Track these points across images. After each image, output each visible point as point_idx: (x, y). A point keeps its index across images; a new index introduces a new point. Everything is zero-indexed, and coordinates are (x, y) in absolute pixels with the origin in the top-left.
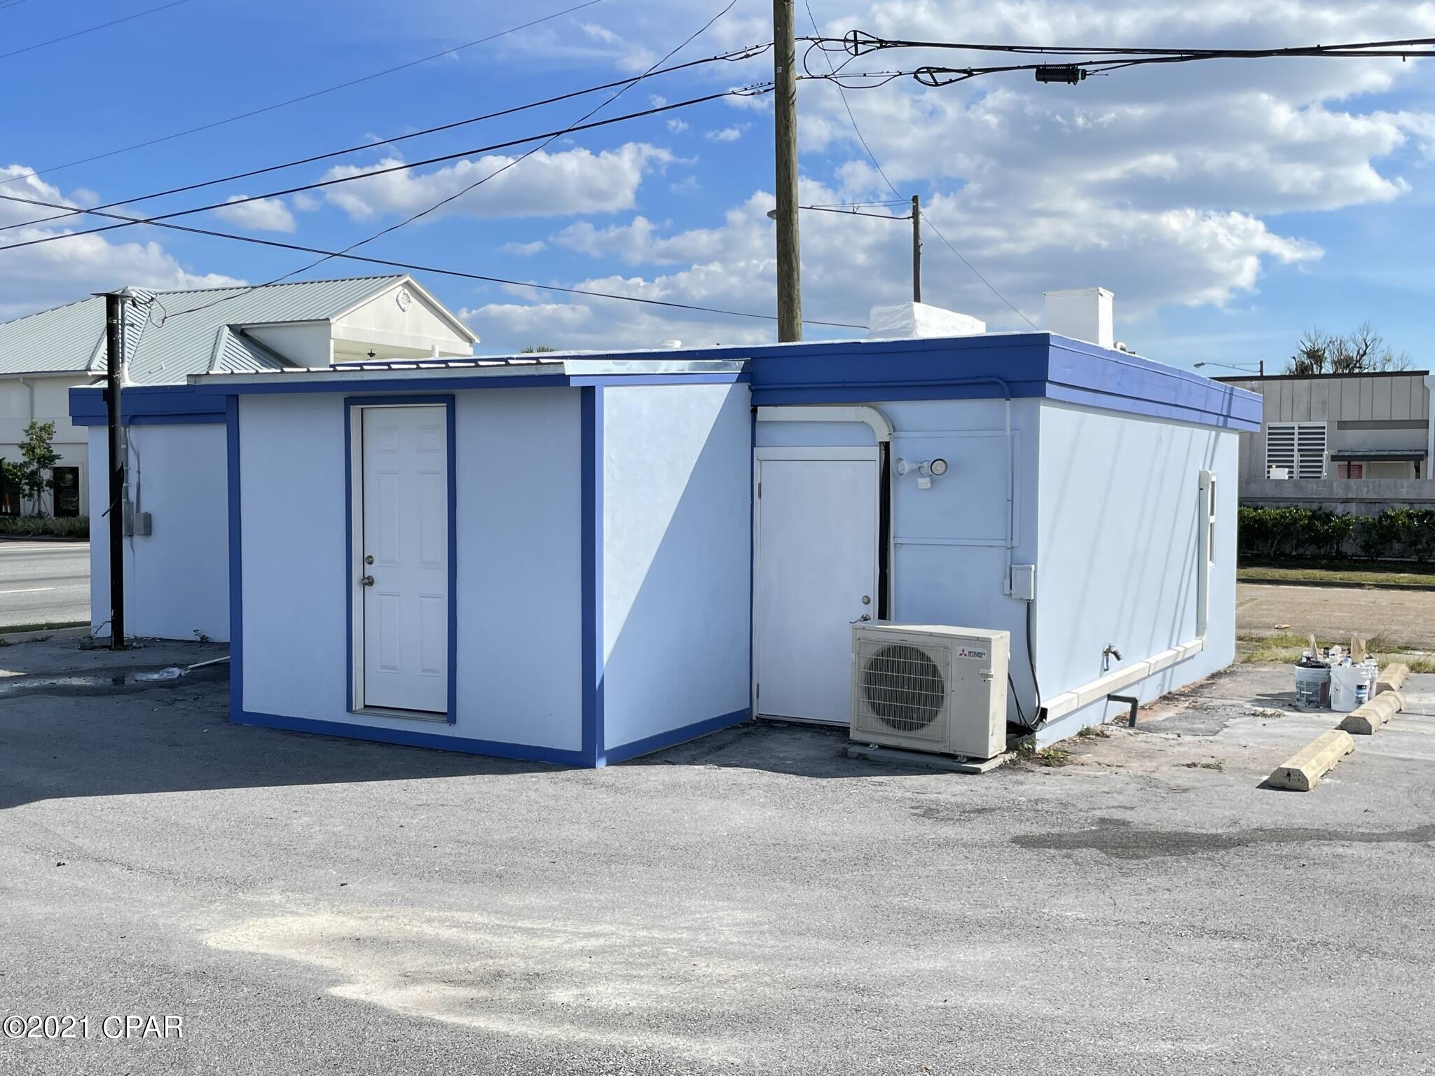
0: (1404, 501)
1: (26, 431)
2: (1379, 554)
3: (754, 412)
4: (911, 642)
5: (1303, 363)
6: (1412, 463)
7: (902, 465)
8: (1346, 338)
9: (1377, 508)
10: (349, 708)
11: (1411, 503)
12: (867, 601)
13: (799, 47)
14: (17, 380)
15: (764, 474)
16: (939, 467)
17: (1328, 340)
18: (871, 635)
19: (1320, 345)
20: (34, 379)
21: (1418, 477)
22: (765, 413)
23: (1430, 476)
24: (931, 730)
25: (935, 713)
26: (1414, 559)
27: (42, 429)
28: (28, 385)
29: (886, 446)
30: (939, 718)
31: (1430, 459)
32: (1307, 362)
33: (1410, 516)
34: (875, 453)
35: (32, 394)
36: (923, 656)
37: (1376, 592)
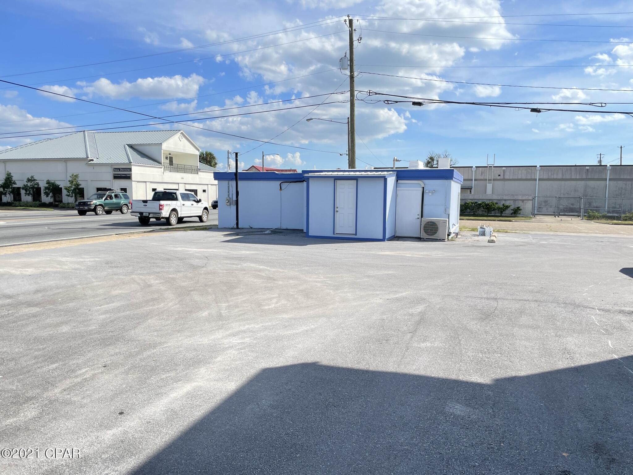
0: (470, 199)
1: (70, 177)
2: (464, 212)
3: (397, 181)
4: (433, 221)
5: (429, 161)
6: (469, 190)
7: (426, 191)
8: (441, 154)
9: (464, 201)
10: (334, 234)
11: (472, 200)
12: (418, 215)
13: (356, 93)
14: (62, 160)
15: (398, 192)
16: (434, 191)
17: (435, 154)
18: (425, 220)
19: (433, 156)
20: (67, 160)
21: (470, 193)
22: (399, 181)
23: (473, 193)
24: (436, 235)
25: (436, 232)
26: (472, 214)
27: (75, 176)
28: (65, 162)
29: (423, 188)
30: (437, 233)
31: (473, 189)
32: (430, 160)
33: (472, 203)
34: (421, 189)
35: (66, 164)
36: (435, 223)
37: (467, 221)
